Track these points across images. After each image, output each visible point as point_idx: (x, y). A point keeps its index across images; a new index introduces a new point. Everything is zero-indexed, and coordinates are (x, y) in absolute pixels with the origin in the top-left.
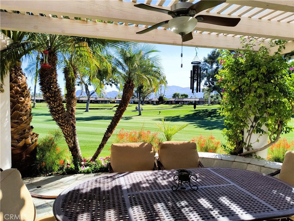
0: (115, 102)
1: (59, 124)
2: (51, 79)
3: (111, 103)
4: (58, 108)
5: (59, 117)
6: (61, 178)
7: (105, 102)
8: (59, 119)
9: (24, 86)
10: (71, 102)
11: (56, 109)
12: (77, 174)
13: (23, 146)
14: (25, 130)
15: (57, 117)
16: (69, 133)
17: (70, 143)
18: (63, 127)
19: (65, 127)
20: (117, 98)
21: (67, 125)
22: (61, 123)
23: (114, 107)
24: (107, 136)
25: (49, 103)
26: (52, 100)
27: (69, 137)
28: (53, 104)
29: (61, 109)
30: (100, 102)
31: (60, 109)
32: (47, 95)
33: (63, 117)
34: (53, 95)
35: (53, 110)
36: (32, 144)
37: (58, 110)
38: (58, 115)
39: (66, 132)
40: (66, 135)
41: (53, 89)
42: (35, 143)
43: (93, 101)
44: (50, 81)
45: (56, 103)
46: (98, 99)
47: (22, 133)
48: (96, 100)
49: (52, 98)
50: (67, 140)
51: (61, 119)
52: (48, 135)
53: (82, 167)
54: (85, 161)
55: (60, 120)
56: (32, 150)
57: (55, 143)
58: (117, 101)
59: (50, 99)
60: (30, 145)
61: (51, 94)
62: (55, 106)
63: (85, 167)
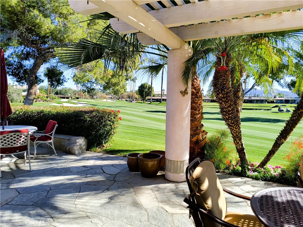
0: (275, 101)
1: (228, 125)
2: (224, 81)
3: (268, 102)
4: (229, 108)
5: (229, 117)
6: (229, 178)
7: (262, 101)
8: (229, 119)
9: (199, 88)
10: (237, 102)
11: (227, 109)
12: (244, 177)
13: (196, 141)
14: (198, 127)
15: (228, 117)
16: (237, 134)
17: (238, 144)
18: (232, 128)
19: (234, 128)
20: (278, 97)
21: (236, 126)
22: (230, 123)
23: (272, 108)
24: (280, 142)
25: (221, 104)
26: (224, 101)
27: (237, 138)
28: (225, 105)
29: (232, 110)
30: (255, 101)
31: (230, 110)
32: (220, 96)
33: (232, 118)
34: (225, 96)
35: (224, 110)
36: (203, 140)
37: (228, 110)
38: (228, 115)
39: (234, 133)
40: (234, 136)
41: (226, 90)
42: (205, 140)
43: (246, 101)
44: (224, 82)
45: (227, 104)
46: (253, 98)
47: (195, 130)
48: (250, 99)
49: (224, 99)
50: (235, 141)
51: (231, 119)
52: (215, 134)
53: (250, 171)
54: (252, 165)
55: (230, 121)
56: (202, 146)
57: (222, 142)
58: (277, 101)
59: (222, 100)
60: (201, 141)
61: (223, 95)
62: (226, 107)
63: (252, 172)
